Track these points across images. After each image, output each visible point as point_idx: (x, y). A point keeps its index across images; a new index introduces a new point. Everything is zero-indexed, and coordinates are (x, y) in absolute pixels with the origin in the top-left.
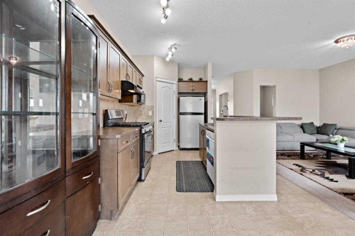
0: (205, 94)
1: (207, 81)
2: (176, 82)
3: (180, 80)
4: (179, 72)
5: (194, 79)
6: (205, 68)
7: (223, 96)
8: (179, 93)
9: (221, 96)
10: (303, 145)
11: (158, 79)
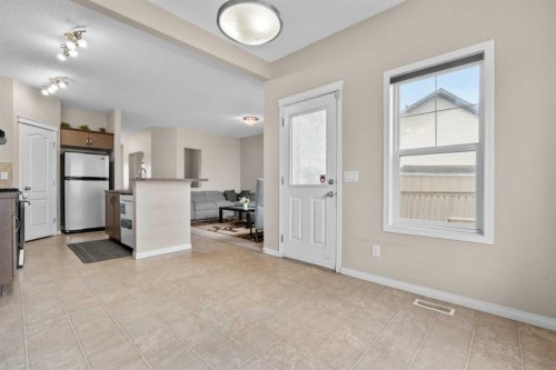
0: (109, 152)
1: (113, 135)
2: (57, 128)
3: (64, 126)
4: (63, 114)
5: (92, 128)
6: (109, 114)
7: (135, 157)
8: (62, 146)
9: (131, 155)
10: (221, 209)
11: (21, 120)
